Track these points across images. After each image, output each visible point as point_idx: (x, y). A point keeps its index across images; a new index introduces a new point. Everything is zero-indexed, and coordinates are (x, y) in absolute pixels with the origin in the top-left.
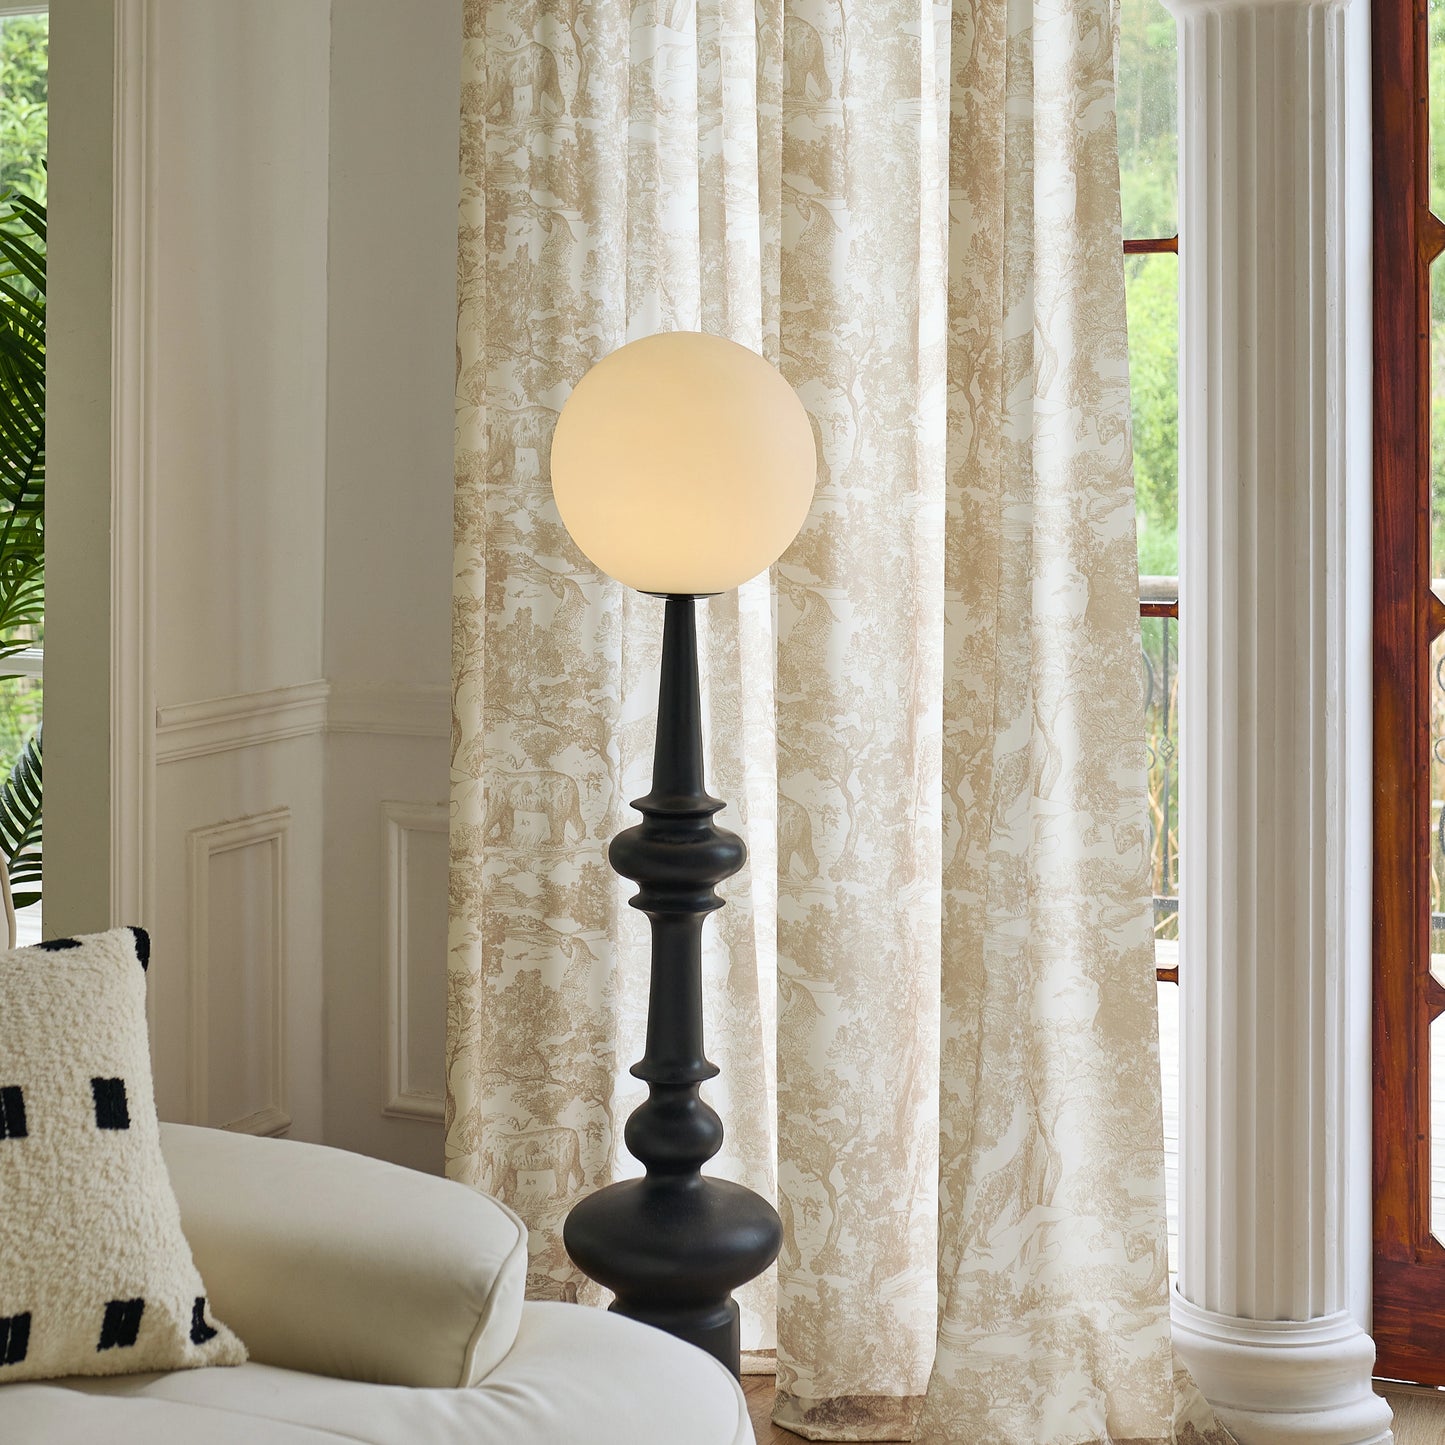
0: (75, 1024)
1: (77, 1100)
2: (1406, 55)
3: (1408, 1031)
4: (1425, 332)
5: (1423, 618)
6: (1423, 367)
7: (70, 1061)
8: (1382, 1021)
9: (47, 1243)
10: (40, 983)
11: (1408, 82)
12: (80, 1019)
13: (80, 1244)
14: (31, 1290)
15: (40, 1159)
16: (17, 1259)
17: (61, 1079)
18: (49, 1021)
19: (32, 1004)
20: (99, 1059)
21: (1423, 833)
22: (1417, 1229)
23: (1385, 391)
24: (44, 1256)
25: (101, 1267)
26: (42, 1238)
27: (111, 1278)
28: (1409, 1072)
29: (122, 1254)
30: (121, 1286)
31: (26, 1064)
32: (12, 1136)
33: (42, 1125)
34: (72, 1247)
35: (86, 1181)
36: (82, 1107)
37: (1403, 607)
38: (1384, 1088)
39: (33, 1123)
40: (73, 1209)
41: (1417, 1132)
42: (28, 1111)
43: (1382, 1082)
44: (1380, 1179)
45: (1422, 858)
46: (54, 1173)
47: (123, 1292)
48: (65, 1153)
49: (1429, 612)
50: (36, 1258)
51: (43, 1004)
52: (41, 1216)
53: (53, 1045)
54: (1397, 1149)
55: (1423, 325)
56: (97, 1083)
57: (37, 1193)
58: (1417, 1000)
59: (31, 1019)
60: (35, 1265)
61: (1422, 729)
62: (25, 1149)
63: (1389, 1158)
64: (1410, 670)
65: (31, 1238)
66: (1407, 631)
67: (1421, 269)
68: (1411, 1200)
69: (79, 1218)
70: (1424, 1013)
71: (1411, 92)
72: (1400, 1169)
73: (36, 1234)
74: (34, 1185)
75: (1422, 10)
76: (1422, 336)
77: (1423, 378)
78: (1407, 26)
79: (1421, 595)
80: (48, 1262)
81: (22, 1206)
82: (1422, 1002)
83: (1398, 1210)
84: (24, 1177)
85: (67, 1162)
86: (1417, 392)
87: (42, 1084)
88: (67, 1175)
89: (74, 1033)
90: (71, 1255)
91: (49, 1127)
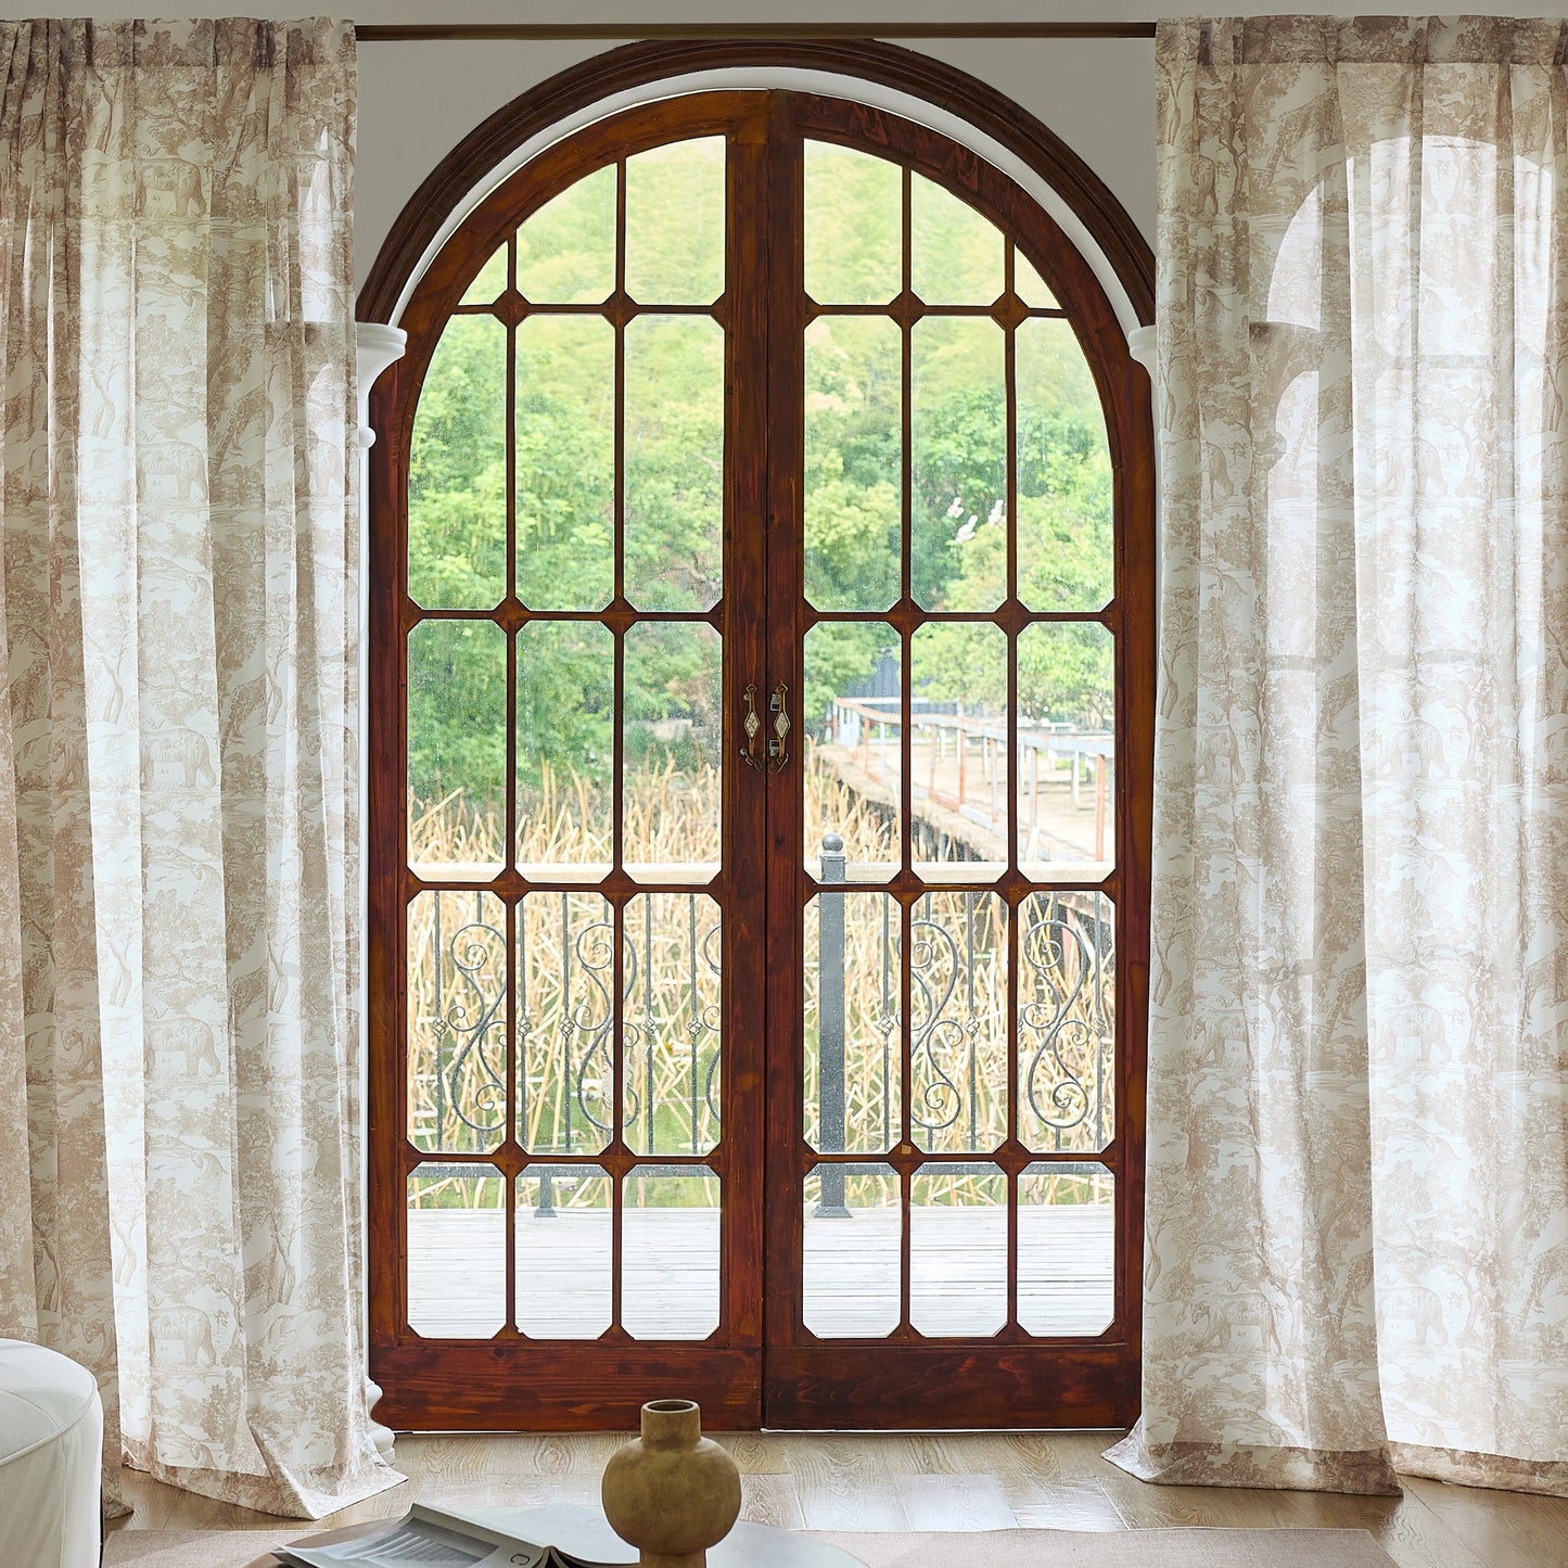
3: (393, 1182)
4: (403, 684)
5: (403, 886)
21: (402, 1039)
37: (389, 879)
49: (407, 881)
61: (402, 966)
64: (393, 925)
66: (391, 897)
68: (395, 1301)
72: (387, 1281)
79: (401, 871)
82: (402, 1161)
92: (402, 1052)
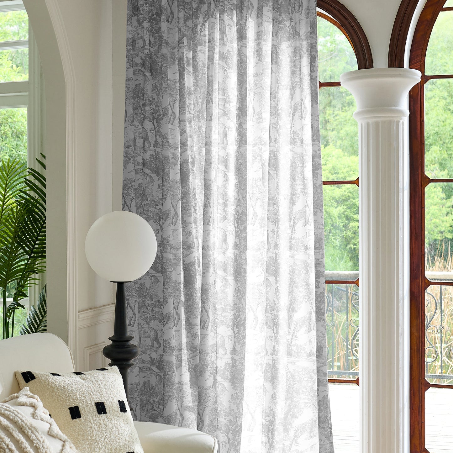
0: (112, 388)
1: (116, 405)
2: (419, 131)
4: (423, 206)
6: (423, 216)
7: (113, 396)
8: (412, 392)
9: (114, 438)
10: (102, 378)
11: (419, 139)
12: (113, 387)
13: (120, 439)
14: (111, 449)
15: (110, 419)
16: (108, 442)
17: (112, 400)
18: (106, 387)
19: (102, 383)
20: (119, 396)
21: (423, 341)
22: (422, 447)
23: (413, 223)
24: (113, 441)
25: (125, 444)
26: (113, 437)
27: (127, 447)
28: (419, 405)
29: (129, 441)
30: (129, 449)
31: (104, 397)
32: (103, 413)
33: (109, 411)
34: (119, 439)
35: (120, 424)
36: (117, 407)
37: (418, 281)
38: (413, 410)
39: (107, 411)
40: (118, 431)
41: (422, 421)
42: (106, 408)
43: (412, 408)
44: (412, 434)
45: (423, 348)
46: (114, 422)
47: (130, 450)
48: (115, 418)
49: (425, 282)
50: (112, 441)
51: (104, 383)
52: (112, 432)
53: (108, 392)
54: (416, 426)
55: (423, 205)
56: (119, 401)
57: (110, 426)
58: (422, 386)
59: (102, 386)
60: (111, 443)
61: (423, 313)
62: (107, 417)
63: (414, 428)
64: (419, 298)
65: (110, 437)
66: (419, 287)
67: (422, 189)
68: (420, 439)
69: (120, 432)
70: (423, 389)
71: (420, 142)
72: (417, 431)
73: (111, 436)
74: (110, 425)
75: (423, 119)
76: (423, 208)
77: (423, 219)
78: (419, 124)
79: (423, 277)
80: (114, 443)
81: (108, 430)
83: (417, 442)
84: (108, 423)
85: (116, 420)
86: (421, 223)
87: (108, 402)
88: (116, 422)
89: (112, 390)
90: (119, 441)
91: (111, 411)
92: (423, 346)
